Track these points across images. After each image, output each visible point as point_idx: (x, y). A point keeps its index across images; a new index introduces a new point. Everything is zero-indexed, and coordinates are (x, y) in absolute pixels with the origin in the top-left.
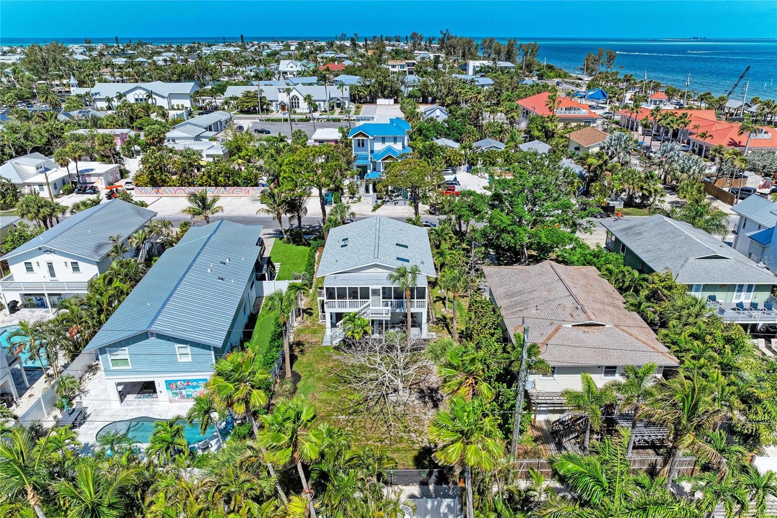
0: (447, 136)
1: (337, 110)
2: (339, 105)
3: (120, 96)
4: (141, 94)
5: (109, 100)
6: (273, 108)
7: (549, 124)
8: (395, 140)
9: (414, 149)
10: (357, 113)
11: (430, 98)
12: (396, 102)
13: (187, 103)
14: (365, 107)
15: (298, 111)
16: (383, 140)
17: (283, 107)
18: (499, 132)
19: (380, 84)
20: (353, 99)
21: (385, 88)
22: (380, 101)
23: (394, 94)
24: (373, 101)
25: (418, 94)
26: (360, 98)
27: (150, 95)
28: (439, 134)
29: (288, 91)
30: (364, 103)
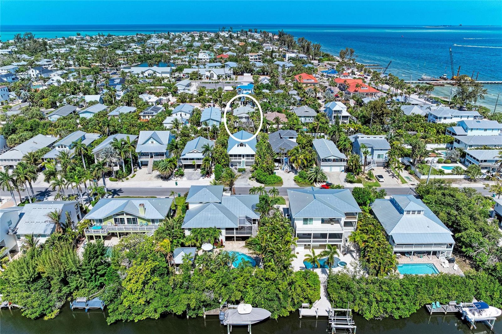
0: (267, 89)
1: (228, 78)
2: (229, 76)
3: (143, 73)
4: (151, 72)
5: (138, 74)
6: (203, 78)
7: (299, 85)
8: (249, 90)
9: (255, 93)
10: (236, 79)
11: (266, 73)
12: (252, 74)
13: (168, 75)
14: (239, 77)
15: (213, 79)
16: (246, 90)
17: (207, 77)
18: (283, 88)
19: (245, 67)
20: (234, 74)
21: (247, 69)
22: (245, 74)
23: (251, 71)
24: (242, 74)
25: (261, 71)
26: (237, 73)
27: (155, 72)
28: (264, 88)
29: (210, 71)
30: (239, 75)
